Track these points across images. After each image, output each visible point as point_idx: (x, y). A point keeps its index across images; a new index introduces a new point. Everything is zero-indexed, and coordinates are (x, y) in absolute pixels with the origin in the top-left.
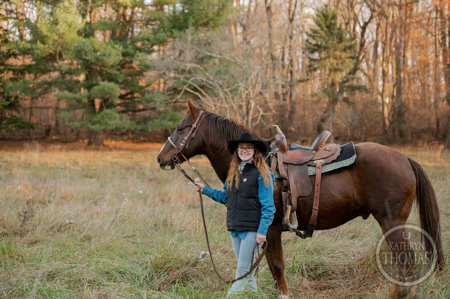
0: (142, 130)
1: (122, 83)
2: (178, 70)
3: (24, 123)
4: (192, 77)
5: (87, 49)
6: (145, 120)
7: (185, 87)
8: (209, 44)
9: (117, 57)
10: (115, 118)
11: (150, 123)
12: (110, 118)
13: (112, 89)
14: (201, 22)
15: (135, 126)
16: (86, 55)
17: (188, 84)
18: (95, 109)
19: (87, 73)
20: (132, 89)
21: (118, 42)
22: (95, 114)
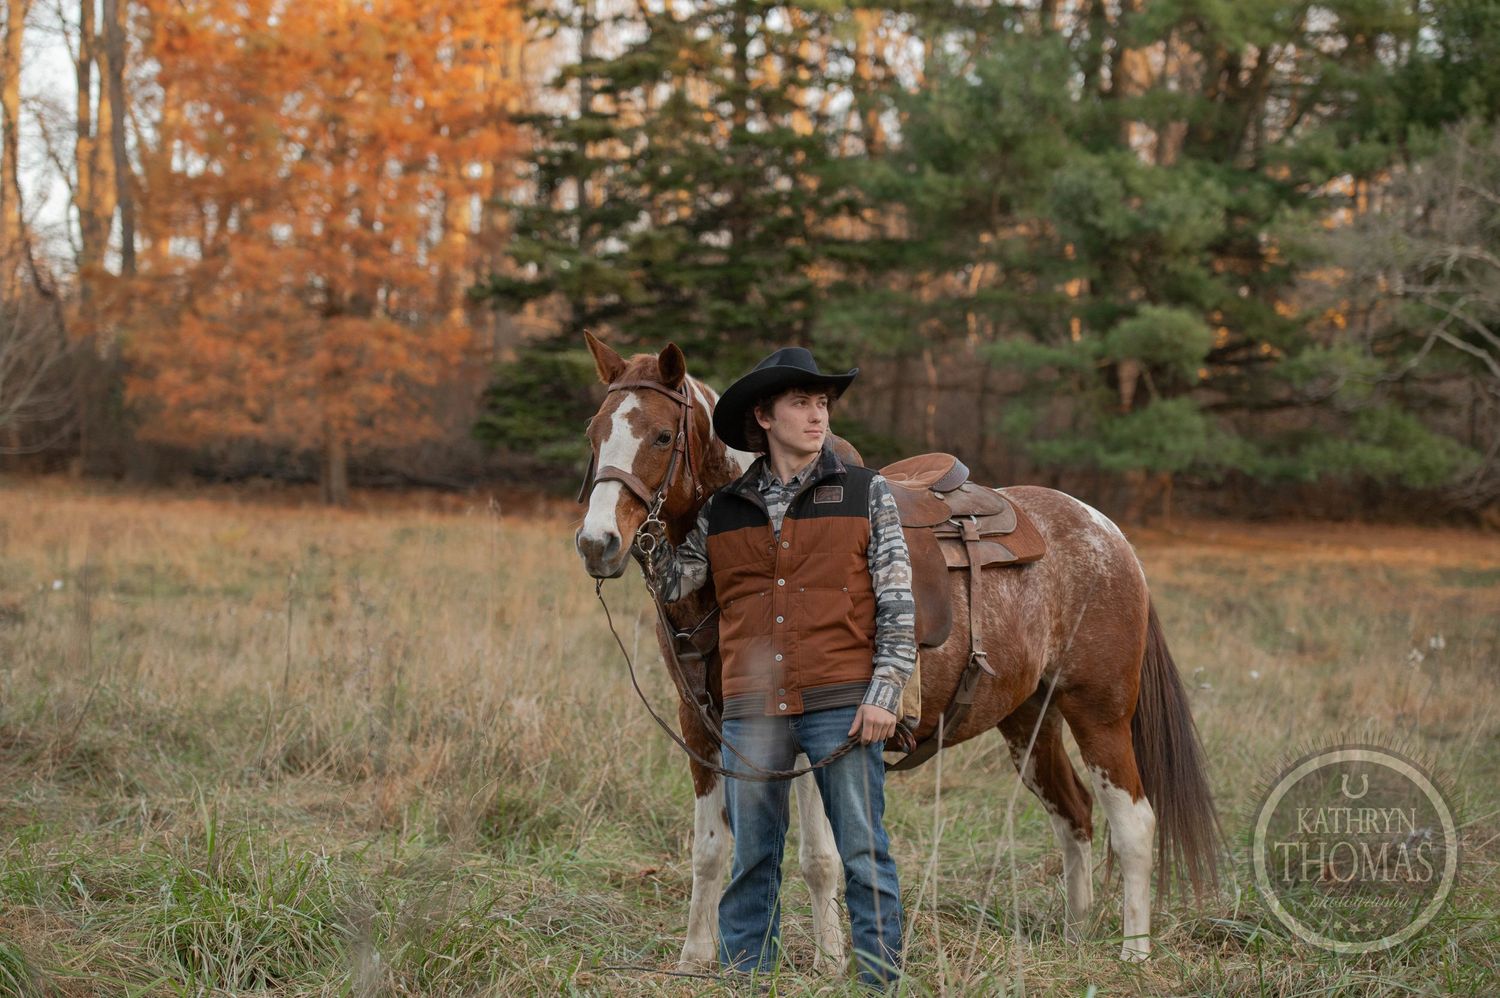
0: (1282, 477)
1: (1216, 309)
2: (1414, 267)
4: (1465, 293)
5: (1100, 195)
6: (1295, 442)
7: (1438, 331)
9: (1208, 221)
10: (1193, 434)
11: (1313, 452)
12: (1173, 432)
13: (1184, 332)
15: (1260, 462)
16: (1097, 213)
17: (1450, 319)
18: (1119, 397)
19: (1096, 273)
20: (1252, 331)
21: (1211, 166)
22: (1121, 415)
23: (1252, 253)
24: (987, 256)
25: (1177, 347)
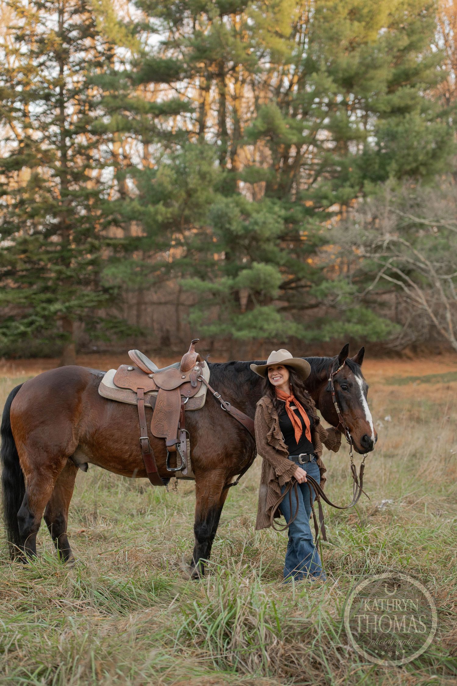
0: (314, 339)
1: (284, 265)
2: (370, 246)
3: (130, 328)
4: (392, 257)
5: (231, 215)
6: (319, 323)
7: (381, 274)
8: (418, 205)
9: (277, 225)
10: (275, 322)
11: (327, 328)
12: (267, 320)
13: (270, 275)
14: (408, 168)
15: (304, 333)
16: (230, 223)
17: (385, 268)
18: (240, 305)
19: (228, 250)
20: (300, 275)
21: (276, 200)
22: (241, 313)
23: (296, 239)
24: (179, 244)
25: (266, 282)
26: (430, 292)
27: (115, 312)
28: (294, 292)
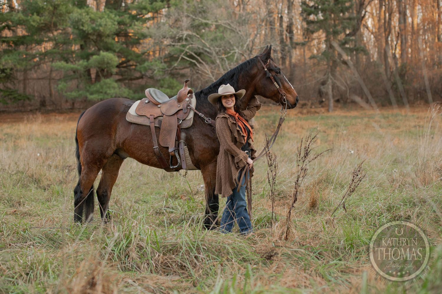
1: (119, 52)
2: (174, 38)
3: (20, 95)
4: (189, 45)
5: (84, 20)
6: (142, 88)
7: (182, 55)
8: (204, 12)
9: (113, 26)
10: (114, 88)
12: (109, 88)
13: (111, 59)
15: (133, 95)
16: (83, 26)
17: (185, 52)
18: (91, 78)
19: (83, 43)
20: (129, 58)
21: (113, 11)
22: (92, 84)
23: (126, 35)
24: (50, 40)
25: (108, 63)
26: (213, 66)
27: (9, 85)
28: (125, 69)
